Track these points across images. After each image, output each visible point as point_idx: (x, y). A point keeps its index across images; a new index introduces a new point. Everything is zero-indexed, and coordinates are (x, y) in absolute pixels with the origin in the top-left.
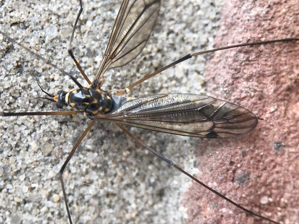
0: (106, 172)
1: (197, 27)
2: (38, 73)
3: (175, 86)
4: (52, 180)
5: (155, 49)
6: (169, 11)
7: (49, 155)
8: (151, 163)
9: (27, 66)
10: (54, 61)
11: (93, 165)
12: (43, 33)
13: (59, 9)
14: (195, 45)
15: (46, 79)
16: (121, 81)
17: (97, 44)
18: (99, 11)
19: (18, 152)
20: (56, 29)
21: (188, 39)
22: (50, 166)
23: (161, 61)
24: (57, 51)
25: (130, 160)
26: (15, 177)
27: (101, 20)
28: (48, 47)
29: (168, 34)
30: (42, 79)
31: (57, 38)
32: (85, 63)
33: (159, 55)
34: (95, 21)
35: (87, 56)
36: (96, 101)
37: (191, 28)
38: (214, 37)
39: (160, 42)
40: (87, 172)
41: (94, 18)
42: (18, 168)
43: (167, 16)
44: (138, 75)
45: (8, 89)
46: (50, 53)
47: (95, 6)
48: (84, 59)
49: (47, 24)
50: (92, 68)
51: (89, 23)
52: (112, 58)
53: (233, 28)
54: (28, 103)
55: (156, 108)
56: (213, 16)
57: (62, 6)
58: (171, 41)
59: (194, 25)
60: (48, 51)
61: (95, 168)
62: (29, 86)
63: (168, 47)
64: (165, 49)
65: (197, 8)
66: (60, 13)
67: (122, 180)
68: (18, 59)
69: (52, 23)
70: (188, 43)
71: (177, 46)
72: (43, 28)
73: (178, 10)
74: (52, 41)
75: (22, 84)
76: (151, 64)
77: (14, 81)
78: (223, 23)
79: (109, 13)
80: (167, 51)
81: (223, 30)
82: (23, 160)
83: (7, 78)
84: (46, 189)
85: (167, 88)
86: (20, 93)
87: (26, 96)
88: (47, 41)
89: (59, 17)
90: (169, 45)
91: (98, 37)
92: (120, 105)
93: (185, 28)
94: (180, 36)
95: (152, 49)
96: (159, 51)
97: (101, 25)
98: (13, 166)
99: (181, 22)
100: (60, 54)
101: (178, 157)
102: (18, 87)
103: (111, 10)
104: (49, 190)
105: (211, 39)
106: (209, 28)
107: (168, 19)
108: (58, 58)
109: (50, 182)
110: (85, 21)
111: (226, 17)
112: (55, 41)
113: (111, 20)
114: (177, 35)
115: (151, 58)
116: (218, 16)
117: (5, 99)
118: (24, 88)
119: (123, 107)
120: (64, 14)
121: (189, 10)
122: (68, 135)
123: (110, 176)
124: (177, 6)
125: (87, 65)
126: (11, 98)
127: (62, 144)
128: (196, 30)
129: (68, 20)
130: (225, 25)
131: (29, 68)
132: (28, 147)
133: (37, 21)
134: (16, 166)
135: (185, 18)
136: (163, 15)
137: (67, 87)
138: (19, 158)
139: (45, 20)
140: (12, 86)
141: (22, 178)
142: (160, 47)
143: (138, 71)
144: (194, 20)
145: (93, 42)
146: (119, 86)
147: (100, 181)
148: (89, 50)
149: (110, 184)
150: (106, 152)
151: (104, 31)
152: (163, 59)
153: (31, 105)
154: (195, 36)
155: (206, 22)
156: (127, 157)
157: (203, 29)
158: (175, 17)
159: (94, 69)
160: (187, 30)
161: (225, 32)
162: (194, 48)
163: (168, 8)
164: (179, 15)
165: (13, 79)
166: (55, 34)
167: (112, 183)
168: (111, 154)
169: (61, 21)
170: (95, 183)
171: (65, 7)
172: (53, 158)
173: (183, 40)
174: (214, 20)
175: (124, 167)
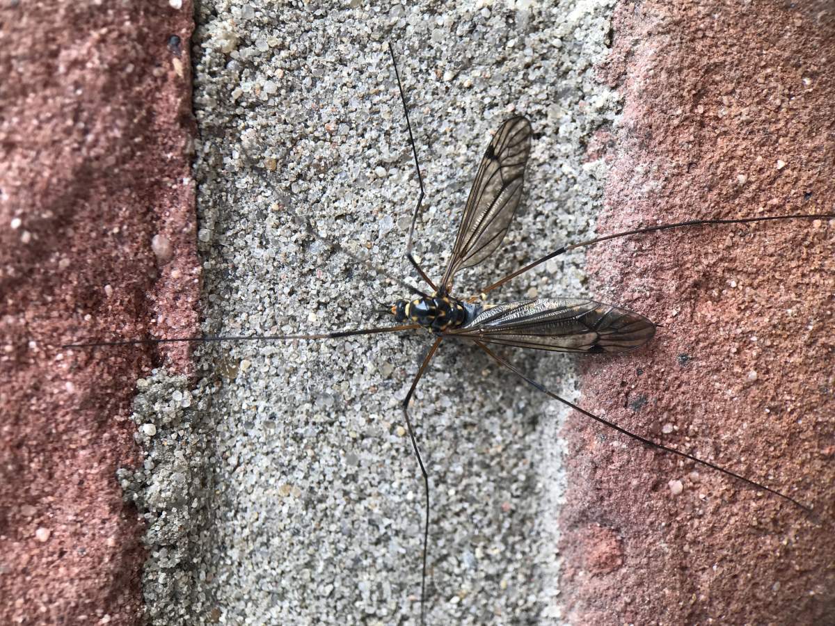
0: (461, 397)
1: (574, 207)
2: (371, 277)
3: (547, 284)
4: (394, 408)
6: (536, 186)
7: (390, 378)
8: (519, 383)
9: (357, 269)
10: (390, 260)
11: (445, 388)
12: (376, 226)
13: (394, 194)
14: (570, 229)
15: (381, 284)
16: (476, 281)
17: (443, 236)
18: (445, 194)
19: (352, 375)
20: (392, 220)
21: (561, 221)
22: (391, 391)
23: (526, 252)
24: (393, 247)
25: (491, 380)
26: (349, 407)
27: (447, 205)
28: (382, 244)
29: (535, 217)
30: (376, 284)
31: (393, 231)
32: (430, 260)
33: (525, 245)
34: (440, 207)
35: (432, 251)
36: (443, 314)
37: (566, 207)
38: (596, 219)
39: (525, 227)
40: (438, 398)
41: (439, 202)
42: (353, 396)
43: (533, 193)
44: (498, 272)
45: (336, 299)
46: (385, 251)
47: (440, 187)
48: (428, 256)
49: (380, 215)
50: (437, 267)
51: (433, 210)
52: (462, 256)
53: (620, 208)
54: (360, 315)
55: (521, 319)
56: (593, 192)
57: (398, 191)
58: (539, 226)
59: (569, 203)
60: (382, 248)
61: (447, 393)
62: (361, 293)
63: (535, 234)
64: (532, 236)
65: (572, 181)
66: (395, 200)
67: (482, 406)
68: (346, 261)
69: (386, 212)
70: (561, 228)
71: (547, 232)
72: (375, 220)
73: (548, 185)
74: (386, 236)
75: (353, 292)
76: (515, 257)
77: (342, 289)
78: (607, 201)
79: (458, 194)
80: (535, 239)
81: (608, 211)
82: (358, 385)
83: (333, 285)
84: (388, 421)
85: (537, 286)
86: (351, 303)
87: (358, 306)
88: (380, 237)
89: (394, 204)
90: (537, 232)
91: (444, 227)
92: (475, 316)
93: (557, 209)
94: (552, 219)
95: (515, 237)
96: (524, 239)
97: (448, 211)
98: (346, 393)
99: (552, 201)
100: (397, 251)
101: (554, 376)
102: (347, 296)
103: (459, 191)
104: (392, 421)
105: (592, 222)
106: (588, 208)
107: (535, 197)
108: (395, 256)
109: (392, 411)
110: (428, 207)
111: (611, 194)
112: (390, 235)
113: (461, 203)
114: (547, 217)
115: (514, 249)
116: (600, 192)
117: (333, 311)
118: (355, 297)
119: (479, 319)
120: (401, 200)
121: (562, 184)
122: (411, 352)
123: (467, 402)
124: (546, 180)
125: (431, 262)
126: (340, 309)
127: (404, 363)
128: (571, 211)
129: (405, 207)
130: (609, 204)
131: (360, 271)
132: (363, 369)
133: (368, 211)
134: (350, 393)
135: (557, 194)
136: (527, 193)
138: (352, 382)
139: (377, 209)
140: (340, 295)
141: (357, 407)
142: (526, 235)
143: (497, 266)
144: (569, 197)
145: (438, 234)
146: (473, 287)
147: (455, 408)
148: (433, 243)
149: (467, 412)
150: (460, 372)
151: (452, 218)
152: (530, 250)
153: (365, 316)
154: (571, 217)
155: (584, 200)
156: (488, 376)
157: (581, 209)
158: (543, 195)
159: (441, 267)
160: (560, 210)
161: (610, 214)
162: (569, 234)
163: (535, 183)
164: (549, 192)
165: (341, 286)
166: (391, 226)
167: (470, 410)
168: (467, 374)
169: (397, 209)
170: (449, 410)
171: (402, 191)
172: (394, 381)
173: (555, 223)
174: (595, 198)
175: (484, 390)
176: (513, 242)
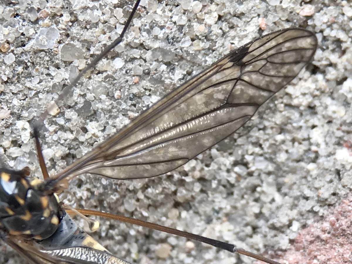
5: (197, 174)
24: (34, 73)
34: (130, 66)
36: (27, 217)
38: (304, 226)
41: (133, 60)
46: (20, 69)
47: (148, 43)
48: (70, 114)
49: (47, 21)
51: (118, 63)
56: (325, 194)
60: (19, 63)
65: (313, 156)
66: (81, 18)
69: (57, 23)
72: (36, 22)
74: (36, 52)
79: (164, 67)
80: (215, 190)
85: (173, 247)
90: (224, 182)
91: (117, 94)
93: (269, 173)
94: (253, 181)
95: (194, 169)
96: (202, 180)
97: (136, 79)
99: (271, 160)
100: (36, 80)
103: (168, 64)
105: (296, 226)
106: (305, 206)
107: (253, 140)
108: (28, 85)
110: (117, 55)
112: (42, 54)
114: (250, 174)
116: (333, 200)
120: (88, 22)
124: (282, 130)
125: (68, 125)
129: (87, 35)
130: (332, 224)
133: (35, 6)
137: (11, 139)
139: (49, 11)
142: (208, 177)
145: (103, 97)
146: (96, 192)
148: (88, 104)
151: (135, 90)
157: (297, 198)
166: (52, 44)
169: (75, 30)
174: (323, 202)
176: (186, 174)
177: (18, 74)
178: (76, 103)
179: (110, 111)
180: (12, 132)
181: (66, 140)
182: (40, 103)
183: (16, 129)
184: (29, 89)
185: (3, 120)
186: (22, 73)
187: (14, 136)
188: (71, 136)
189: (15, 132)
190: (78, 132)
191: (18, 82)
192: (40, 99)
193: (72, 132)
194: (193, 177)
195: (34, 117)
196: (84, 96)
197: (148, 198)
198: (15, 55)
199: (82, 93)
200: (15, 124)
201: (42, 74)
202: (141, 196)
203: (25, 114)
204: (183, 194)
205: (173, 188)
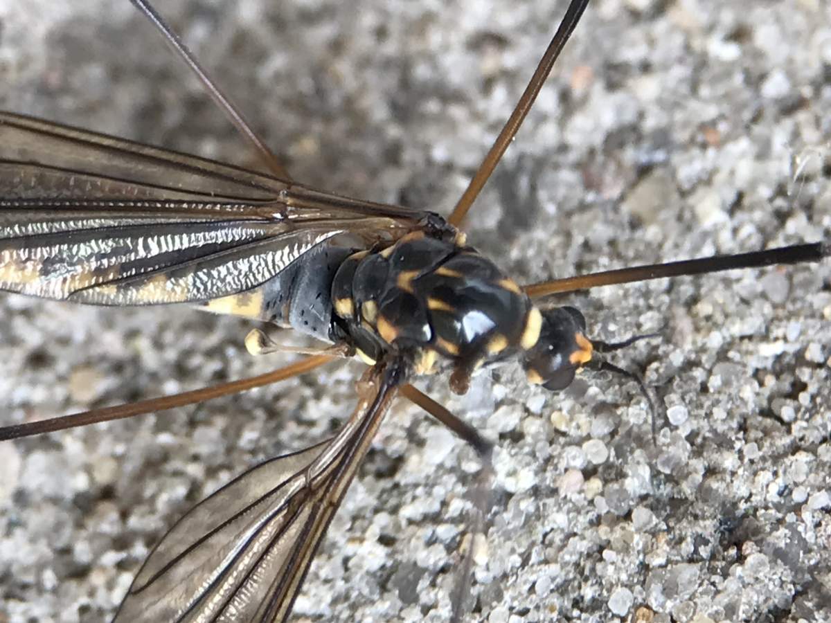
5: (97, 579)
10: (575, 558)
19: (781, 191)
26: (807, 91)
32: (430, 543)
35: (417, 571)
36: (405, 279)
42: (788, 124)
46: (588, 592)
48: (436, 557)
62: (698, 452)
75: (729, 461)
77: (764, 477)
83: (798, 496)
86: (743, 428)
90: (31, 594)
95: (110, 586)
96: (80, 573)
118: (724, 443)
137: (529, 439)
176: (121, 566)
177: (586, 579)
178: (433, 584)
179: (354, 607)
180: (533, 454)
181: (414, 498)
182: (509, 544)
183: (528, 464)
184: (546, 562)
185: (566, 470)
186: (580, 587)
187: (527, 449)
188: (408, 512)
189: (528, 459)
190: (398, 528)
191: (577, 565)
192: (513, 551)
193: (411, 522)
194: (103, 569)
195: (506, 509)
196: (426, 610)
197: (177, 474)
198: (614, 616)
199: (432, 612)
200: (536, 474)
201: (537, 608)
202: (195, 470)
203: (527, 505)
204: (107, 522)
205: (134, 522)
